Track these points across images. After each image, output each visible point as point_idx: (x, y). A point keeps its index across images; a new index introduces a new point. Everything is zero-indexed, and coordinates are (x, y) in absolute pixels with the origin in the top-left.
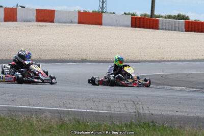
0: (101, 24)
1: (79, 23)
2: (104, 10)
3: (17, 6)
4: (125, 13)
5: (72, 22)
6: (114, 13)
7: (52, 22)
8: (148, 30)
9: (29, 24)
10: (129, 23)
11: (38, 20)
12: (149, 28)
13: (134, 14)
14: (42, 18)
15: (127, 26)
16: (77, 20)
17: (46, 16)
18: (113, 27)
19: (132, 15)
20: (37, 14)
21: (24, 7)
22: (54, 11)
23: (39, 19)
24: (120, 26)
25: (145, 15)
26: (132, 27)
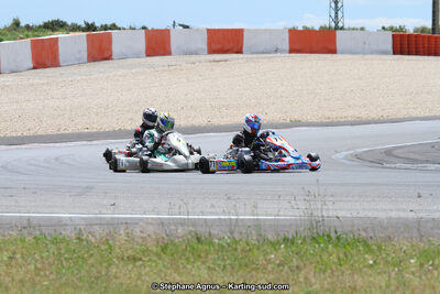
0: (334, 51)
1: (291, 51)
2: (340, 25)
3: (174, 25)
4: (383, 28)
5: (276, 51)
6: (362, 29)
7: (240, 51)
8: (426, 57)
9: (194, 58)
10: (389, 46)
11: (212, 51)
12: (429, 54)
13: (401, 29)
14: (218, 46)
15: (384, 53)
16: (286, 46)
17: (226, 42)
18: (356, 56)
19: (396, 30)
20: (208, 39)
21: (187, 27)
22: (242, 30)
23: (214, 47)
24: (372, 53)
25: (424, 30)
26: (394, 53)
